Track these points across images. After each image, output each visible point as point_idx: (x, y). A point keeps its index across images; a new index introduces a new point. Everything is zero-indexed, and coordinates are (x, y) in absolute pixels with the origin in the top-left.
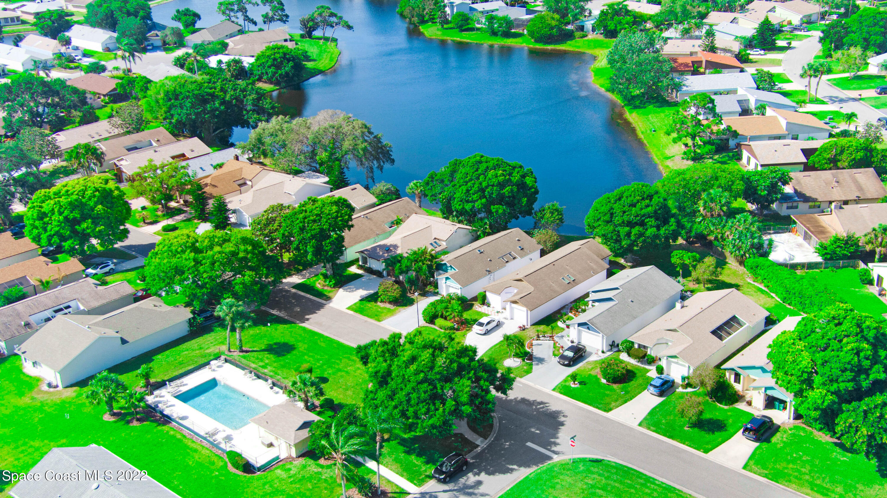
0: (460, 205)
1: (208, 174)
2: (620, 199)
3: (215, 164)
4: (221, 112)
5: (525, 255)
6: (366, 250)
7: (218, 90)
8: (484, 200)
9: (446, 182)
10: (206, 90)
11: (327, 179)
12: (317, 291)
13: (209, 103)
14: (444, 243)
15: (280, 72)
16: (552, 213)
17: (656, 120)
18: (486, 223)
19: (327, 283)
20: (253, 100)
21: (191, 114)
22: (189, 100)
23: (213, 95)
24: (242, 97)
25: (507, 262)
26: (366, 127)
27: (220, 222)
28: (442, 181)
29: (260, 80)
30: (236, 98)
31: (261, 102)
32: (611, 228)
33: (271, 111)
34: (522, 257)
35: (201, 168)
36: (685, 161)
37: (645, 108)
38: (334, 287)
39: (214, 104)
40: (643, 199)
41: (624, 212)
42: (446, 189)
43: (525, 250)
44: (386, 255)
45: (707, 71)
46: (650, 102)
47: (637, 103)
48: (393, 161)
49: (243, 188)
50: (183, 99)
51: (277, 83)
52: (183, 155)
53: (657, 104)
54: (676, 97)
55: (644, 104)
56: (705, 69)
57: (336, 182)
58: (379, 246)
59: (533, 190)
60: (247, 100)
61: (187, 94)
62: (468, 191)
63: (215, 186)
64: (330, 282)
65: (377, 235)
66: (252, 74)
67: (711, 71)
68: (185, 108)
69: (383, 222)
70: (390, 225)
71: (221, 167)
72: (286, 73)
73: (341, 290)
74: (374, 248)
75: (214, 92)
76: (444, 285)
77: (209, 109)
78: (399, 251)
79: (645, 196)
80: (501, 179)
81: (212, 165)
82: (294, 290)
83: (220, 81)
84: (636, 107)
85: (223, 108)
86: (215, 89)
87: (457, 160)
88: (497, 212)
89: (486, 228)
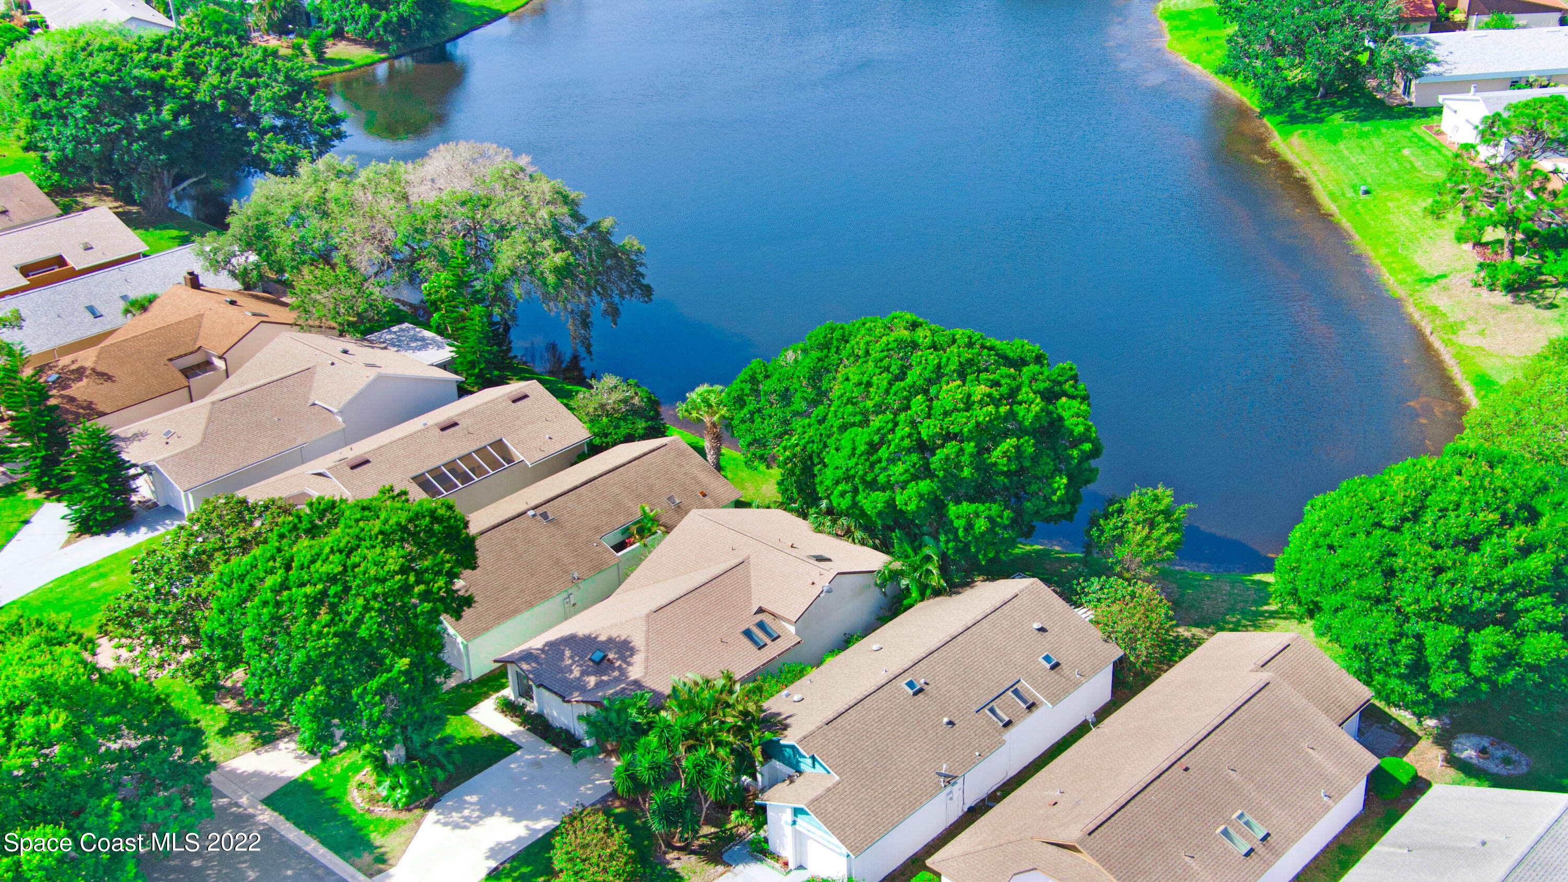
0: (843, 494)
1: (108, 328)
2: (1415, 516)
3: (132, 296)
4: (180, 135)
5: (1067, 692)
6: (528, 656)
7: (175, 72)
8: (924, 486)
9: (798, 404)
10: (136, 72)
11: (446, 353)
12: (346, 821)
13: (142, 109)
14: (792, 629)
15: (384, 16)
16: (1152, 525)
17: (1362, 159)
18: (928, 558)
19: (383, 791)
20: (275, 99)
21: (88, 141)
22: (85, 100)
23: (159, 88)
24: (244, 92)
25: (1008, 724)
26: (566, 200)
27: (94, 509)
28: (786, 397)
29: (339, 35)
30: (228, 96)
31: (299, 105)
32: (1388, 625)
33: (327, 132)
34: (1055, 699)
35: (91, 310)
36: (1484, 293)
37: (1321, 121)
38: (408, 808)
39: (159, 112)
40: (1506, 521)
41: (1439, 570)
42: (798, 424)
43: (1065, 668)
44: (592, 680)
45: (1473, 19)
46: (1333, 105)
47: (1299, 106)
48: (648, 291)
49: (195, 382)
50: (67, 95)
51: (381, 45)
52: (60, 261)
53: (1354, 112)
54: (1407, 91)
55: (1318, 111)
56: (1470, 13)
57: (473, 364)
58: (571, 641)
59: (1087, 446)
60: (259, 98)
61: (77, 82)
62: (873, 447)
63: (108, 378)
64: (393, 788)
65: (575, 581)
66: (320, 20)
67: (1485, 19)
68: (71, 121)
69: (597, 529)
70: (616, 538)
71: (144, 309)
72: (401, 17)
73: (432, 815)
74: (555, 647)
75: (163, 78)
76: (788, 830)
77: (141, 126)
78: (635, 672)
79: (1511, 507)
80: (982, 414)
81: (124, 298)
82: (266, 816)
83: (187, 45)
84: (1294, 119)
85: (184, 122)
86: (169, 67)
87: (833, 330)
88: (969, 527)
89: (928, 572)
